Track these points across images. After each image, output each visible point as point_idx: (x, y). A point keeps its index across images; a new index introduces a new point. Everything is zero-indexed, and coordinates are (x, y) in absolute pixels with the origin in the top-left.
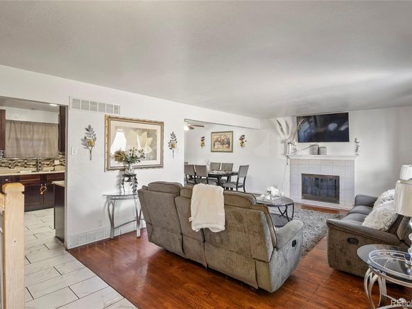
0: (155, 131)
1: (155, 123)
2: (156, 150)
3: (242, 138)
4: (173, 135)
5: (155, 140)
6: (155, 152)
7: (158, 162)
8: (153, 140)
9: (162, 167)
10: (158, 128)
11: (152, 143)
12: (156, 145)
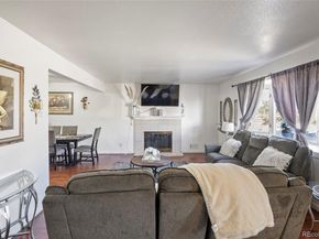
0: (11, 80)
1: (12, 67)
2: (12, 112)
3: (84, 100)
4: (35, 89)
5: (10, 94)
6: (11, 114)
7: (14, 133)
8: (8, 95)
9: (21, 140)
10: (15, 75)
11: (6, 100)
12: (12, 103)
